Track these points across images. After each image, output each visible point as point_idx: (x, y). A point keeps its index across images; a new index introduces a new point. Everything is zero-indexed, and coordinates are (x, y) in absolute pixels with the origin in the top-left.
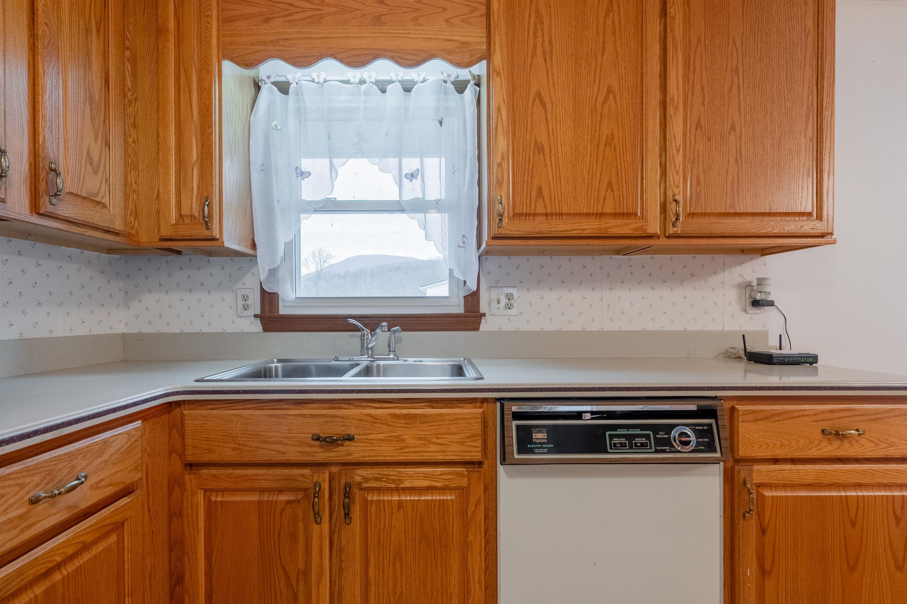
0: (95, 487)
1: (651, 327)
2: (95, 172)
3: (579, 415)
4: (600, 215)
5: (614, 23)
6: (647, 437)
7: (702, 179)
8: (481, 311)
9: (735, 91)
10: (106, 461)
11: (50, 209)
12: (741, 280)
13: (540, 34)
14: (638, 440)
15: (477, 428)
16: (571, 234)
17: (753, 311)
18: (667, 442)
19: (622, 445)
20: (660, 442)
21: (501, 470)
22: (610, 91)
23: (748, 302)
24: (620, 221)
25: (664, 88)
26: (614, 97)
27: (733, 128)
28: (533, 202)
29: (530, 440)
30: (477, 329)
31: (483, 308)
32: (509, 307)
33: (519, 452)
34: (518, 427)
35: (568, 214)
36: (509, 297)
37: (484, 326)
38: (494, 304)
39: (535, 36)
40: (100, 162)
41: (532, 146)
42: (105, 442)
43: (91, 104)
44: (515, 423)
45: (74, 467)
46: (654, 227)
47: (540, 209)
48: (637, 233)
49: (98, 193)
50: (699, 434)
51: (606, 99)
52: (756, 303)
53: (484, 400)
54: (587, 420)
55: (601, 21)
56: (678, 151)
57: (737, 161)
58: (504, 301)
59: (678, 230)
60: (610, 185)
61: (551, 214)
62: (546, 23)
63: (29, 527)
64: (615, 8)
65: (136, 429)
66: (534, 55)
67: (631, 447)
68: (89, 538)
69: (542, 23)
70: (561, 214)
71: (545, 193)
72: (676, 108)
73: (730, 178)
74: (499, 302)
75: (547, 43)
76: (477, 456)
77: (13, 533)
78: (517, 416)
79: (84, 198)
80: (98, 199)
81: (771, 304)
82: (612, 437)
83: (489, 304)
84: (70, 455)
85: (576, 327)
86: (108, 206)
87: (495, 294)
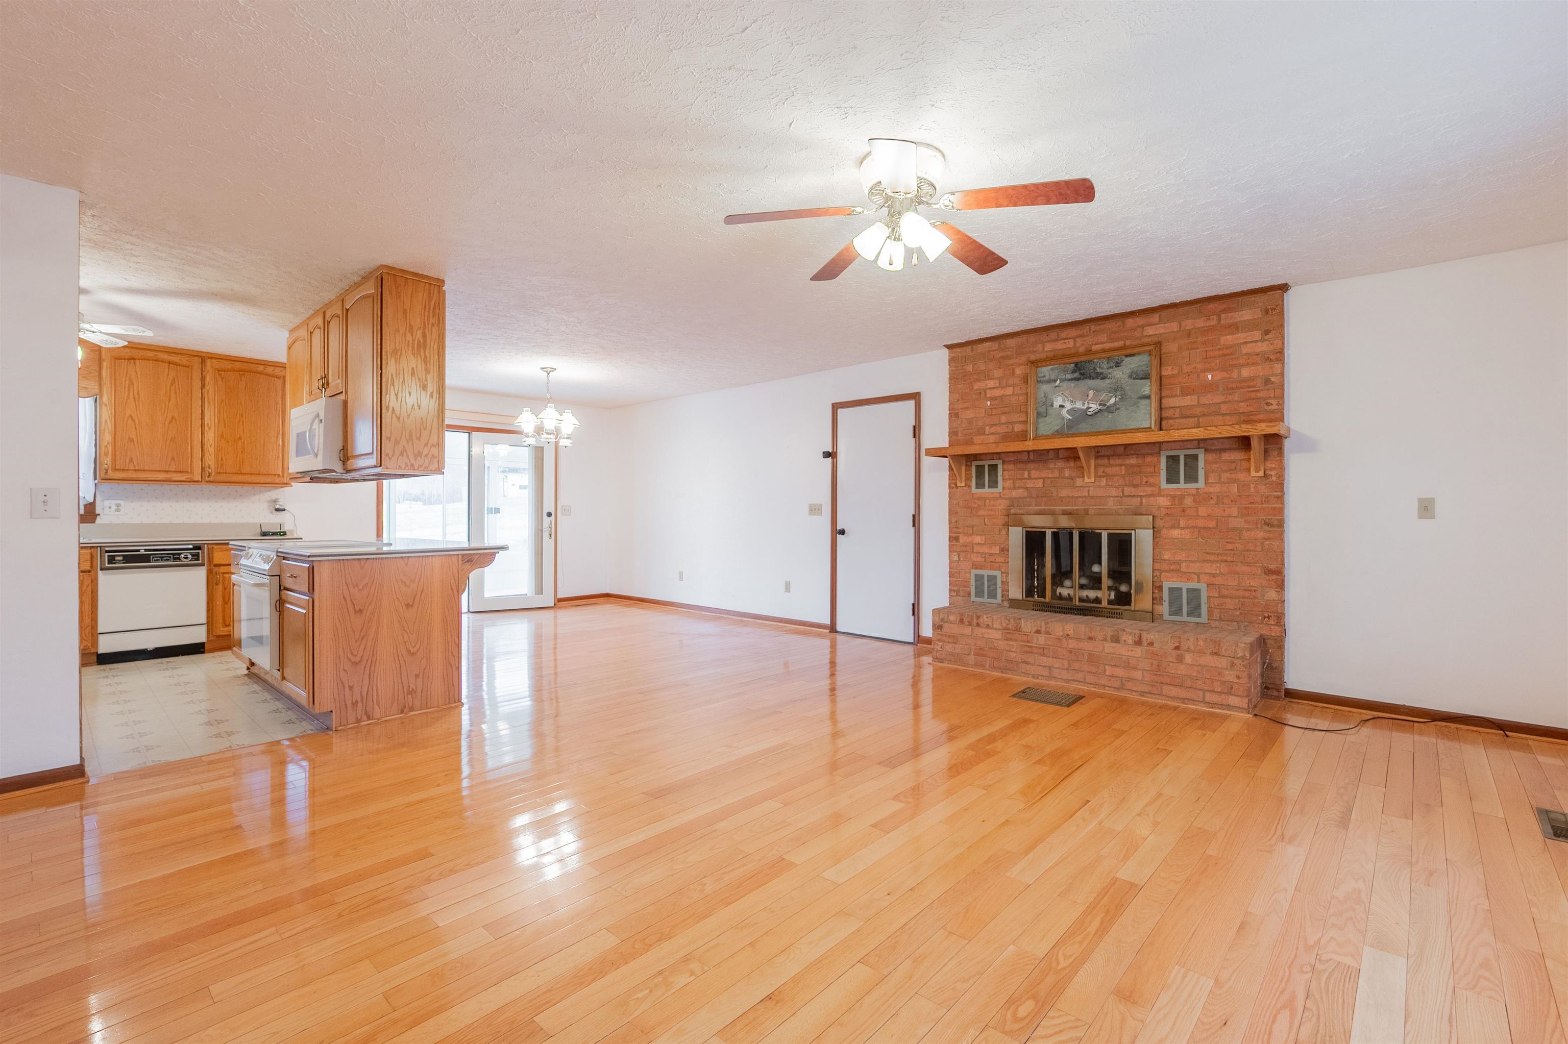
1: (214, 521)
3: (138, 551)
4: (167, 472)
5: (175, 389)
6: (170, 557)
7: (224, 458)
8: (97, 513)
9: (241, 423)
12: (270, 499)
13: (132, 389)
14: (165, 558)
15: (88, 557)
16: (150, 479)
17: (278, 513)
18: (179, 559)
19: (157, 560)
20: (174, 559)
21: (100, 573)
22: (173, 418)
23: (274, 509)
24: (179, 475)
25: (203, 418)
26: (176, 421)
27: (240, 438)
28: (127, 463)
29: (114, 560)
30: (94, 522)
31: (98, 510)
32: (118, 510)
33: (108, 564)
34: (108, 556)
35: (148, 470)
36: (118, 505)
37: (98, 520)
38: (107, 510)
39: (129, 390)
41: (127, 438)
44: (107, 554)
46: (198, 478)
47: (131, 467)
48: (188, 480)
50: (192, 555)
51: (170, 422)
52: (277, 510)
53: (93, 547)
54: (142, 552)
55: (168, 388)
56: (211, 446)
57: (242, 452)
58: (114, 508)
59: (211, 479)
60: (173, 459)
61: (139, 470)
62: (136, 385)
64: (176, 382)
66: (128, 398)
67: (162, 560)
69: (133, 384)
70: (144, 470)
71: (135, 460)
72: (210, 428)
73: (238, 459)
74: (110, 508)
75: (136, 394)
76: (88, 568)
78: (107, 552)
81: (284, 510)
82: (153, 558)
83: (103, 509)
85: (166, 521)
87: (107, 503)
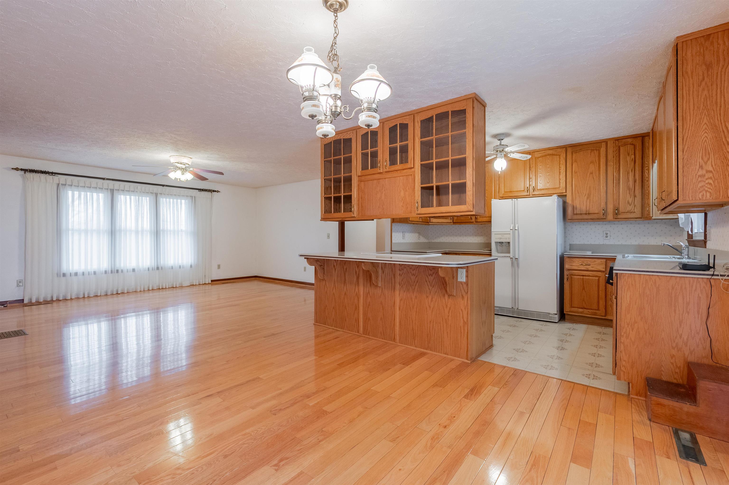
0: (592, 267)
2: (630, 205)
10: (595, 264)
11: (616, 217)
40: (632, 202)
42: (595, 261)
43: (629, 190)
45: (588, 262)
49: (631, 210)
63: (579, 268)
65: (604, 261)
68: (591, 275)
77: (577, 267)
79: (627, 212)
80: (632, 211)
84: (587, 260)
86: (636, 212)
